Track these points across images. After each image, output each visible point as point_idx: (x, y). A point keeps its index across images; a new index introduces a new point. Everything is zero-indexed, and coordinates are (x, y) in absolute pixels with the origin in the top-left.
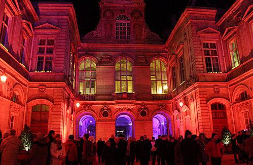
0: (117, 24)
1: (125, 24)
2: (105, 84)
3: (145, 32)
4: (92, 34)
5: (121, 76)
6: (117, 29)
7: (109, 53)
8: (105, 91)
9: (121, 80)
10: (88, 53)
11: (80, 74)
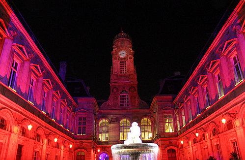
0: (121, 96)
1: (125, 96)
2: (114, 134)
3: (137, 101)
4: (106, 103)
5: (124, 129)
6: (121, 99)
7: (116, 116)
8: (114, 139)
9: (123, 132)
10: (104, 116)
11: (99, 128)
